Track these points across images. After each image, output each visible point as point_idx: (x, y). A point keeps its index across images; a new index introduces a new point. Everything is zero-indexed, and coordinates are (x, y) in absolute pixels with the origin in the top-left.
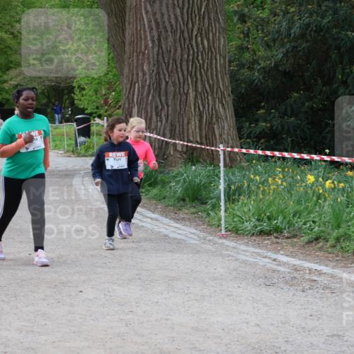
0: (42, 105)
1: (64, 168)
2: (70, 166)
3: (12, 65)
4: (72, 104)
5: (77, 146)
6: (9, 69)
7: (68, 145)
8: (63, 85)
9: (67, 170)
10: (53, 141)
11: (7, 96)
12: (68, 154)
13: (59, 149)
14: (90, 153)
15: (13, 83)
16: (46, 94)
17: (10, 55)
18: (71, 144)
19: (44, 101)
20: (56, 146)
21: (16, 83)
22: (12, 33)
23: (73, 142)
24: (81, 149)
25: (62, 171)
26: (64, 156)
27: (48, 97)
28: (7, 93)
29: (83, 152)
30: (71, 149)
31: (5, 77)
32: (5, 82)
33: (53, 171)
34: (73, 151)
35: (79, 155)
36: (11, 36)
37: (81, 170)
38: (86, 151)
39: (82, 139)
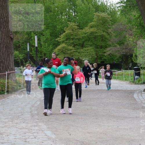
0: (119, 62)
1: (129, 89)
2: (132, 89)
3: (107, 46)
4: (132, 62)
5: (135, 80)
6: (106, 47)
7: (131, 79)
8: (128, 54)
9: (131, 90)
10: (125, 77)
11: (106, 58)
12: (131, 83)
13: (127, 81)
14: (140, 83)
15: (108, 53)
16: (121, 57)
17: (107, 42)
18: (132, 79)
19: (120, 60)
20: (126, 79)
21: (109, 53)
22: (107, 33)
23: (133, 78)
24: (137, 81)
25: (129, 91)
26: (130, 84)
27: (122, 59)
28: (105, 57)
29: (137, 82)
30: (132, 81)
31: (105, 51)
32: (105, 53)
33: (126, 91)
34: (133, 82)
35: (136, 84)
36: (107, 34)
37: (137, 90)
38: (138, 82)
39: (137, 77)
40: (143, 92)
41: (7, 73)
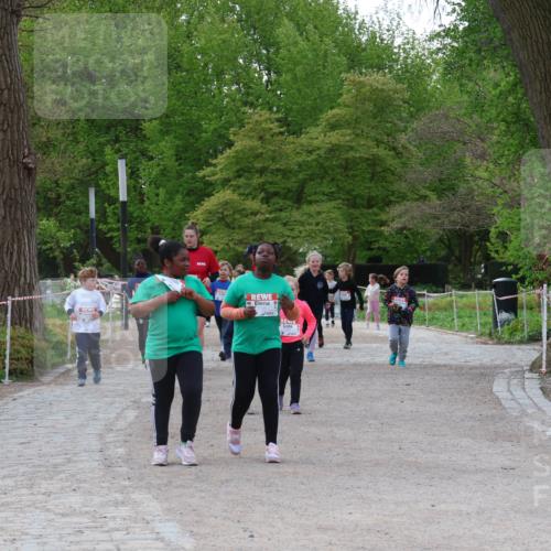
0: (439, 260)
1: (477, 363)
2: (486, 361)
3: (392, 198)
4: (487, 258)
5: (496, 326)
6: (388, 203)
7: (483, 325)
8: (473, 229)
9: (483, 367)
10: (459, 317)
11: (387, 244)
12: (483, 339)
13: (468, 330)
14: (518, 338)
15: (396, 225)
16: (447, 242)
17: (392, 183)
18: (486, 323)
19: (443, 253)
20: (463, 325)
21: (400, 226)
22: (394, 149)
23: (491, 320)
24: (503, 332)
25: (476, 368)
26: (473, 343)
27: (449, 247)
28: (386, 239)
29: (506, 336)
30: (488, 331)
31: (383, 217)
32: (383, 224)
33: (462, 368)
34: (490, 335)
35: (500, 341)
36: (392, 153)
37: (505, 368)
38: (511, 334)
39: (504, 316)
40: (527, 375)
41: (13, 302)
